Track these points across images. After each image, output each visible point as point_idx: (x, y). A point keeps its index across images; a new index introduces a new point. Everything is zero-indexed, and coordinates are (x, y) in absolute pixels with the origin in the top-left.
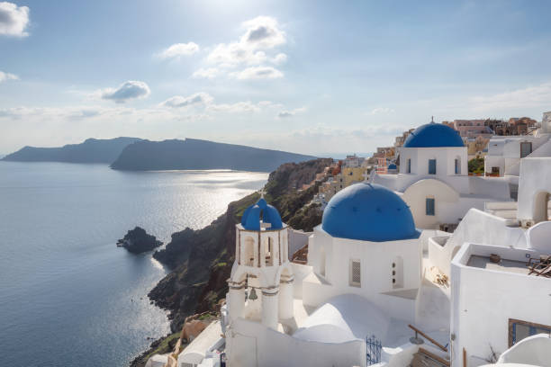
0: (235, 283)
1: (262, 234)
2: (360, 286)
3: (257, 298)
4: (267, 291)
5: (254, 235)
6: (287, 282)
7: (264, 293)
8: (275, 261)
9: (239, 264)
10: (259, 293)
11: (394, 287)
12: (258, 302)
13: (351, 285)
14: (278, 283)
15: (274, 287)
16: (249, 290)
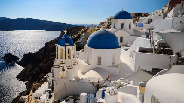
0: (56, 66)
1: (66, 47)
2: (101, 65)
3: (65, 70)
4: (69, 68)
5: (63, 48)
6: (76, 65)
7: (68, 68)
8: (72, 57)
9: (58, 58)
10: (66, 69)
11: (112, 64)
12: (65, 72)
13: (98, 64)
14: (73, 65)
15: (71, 66)
16: (61, 68)
